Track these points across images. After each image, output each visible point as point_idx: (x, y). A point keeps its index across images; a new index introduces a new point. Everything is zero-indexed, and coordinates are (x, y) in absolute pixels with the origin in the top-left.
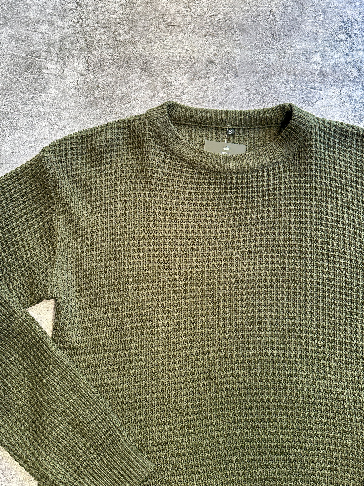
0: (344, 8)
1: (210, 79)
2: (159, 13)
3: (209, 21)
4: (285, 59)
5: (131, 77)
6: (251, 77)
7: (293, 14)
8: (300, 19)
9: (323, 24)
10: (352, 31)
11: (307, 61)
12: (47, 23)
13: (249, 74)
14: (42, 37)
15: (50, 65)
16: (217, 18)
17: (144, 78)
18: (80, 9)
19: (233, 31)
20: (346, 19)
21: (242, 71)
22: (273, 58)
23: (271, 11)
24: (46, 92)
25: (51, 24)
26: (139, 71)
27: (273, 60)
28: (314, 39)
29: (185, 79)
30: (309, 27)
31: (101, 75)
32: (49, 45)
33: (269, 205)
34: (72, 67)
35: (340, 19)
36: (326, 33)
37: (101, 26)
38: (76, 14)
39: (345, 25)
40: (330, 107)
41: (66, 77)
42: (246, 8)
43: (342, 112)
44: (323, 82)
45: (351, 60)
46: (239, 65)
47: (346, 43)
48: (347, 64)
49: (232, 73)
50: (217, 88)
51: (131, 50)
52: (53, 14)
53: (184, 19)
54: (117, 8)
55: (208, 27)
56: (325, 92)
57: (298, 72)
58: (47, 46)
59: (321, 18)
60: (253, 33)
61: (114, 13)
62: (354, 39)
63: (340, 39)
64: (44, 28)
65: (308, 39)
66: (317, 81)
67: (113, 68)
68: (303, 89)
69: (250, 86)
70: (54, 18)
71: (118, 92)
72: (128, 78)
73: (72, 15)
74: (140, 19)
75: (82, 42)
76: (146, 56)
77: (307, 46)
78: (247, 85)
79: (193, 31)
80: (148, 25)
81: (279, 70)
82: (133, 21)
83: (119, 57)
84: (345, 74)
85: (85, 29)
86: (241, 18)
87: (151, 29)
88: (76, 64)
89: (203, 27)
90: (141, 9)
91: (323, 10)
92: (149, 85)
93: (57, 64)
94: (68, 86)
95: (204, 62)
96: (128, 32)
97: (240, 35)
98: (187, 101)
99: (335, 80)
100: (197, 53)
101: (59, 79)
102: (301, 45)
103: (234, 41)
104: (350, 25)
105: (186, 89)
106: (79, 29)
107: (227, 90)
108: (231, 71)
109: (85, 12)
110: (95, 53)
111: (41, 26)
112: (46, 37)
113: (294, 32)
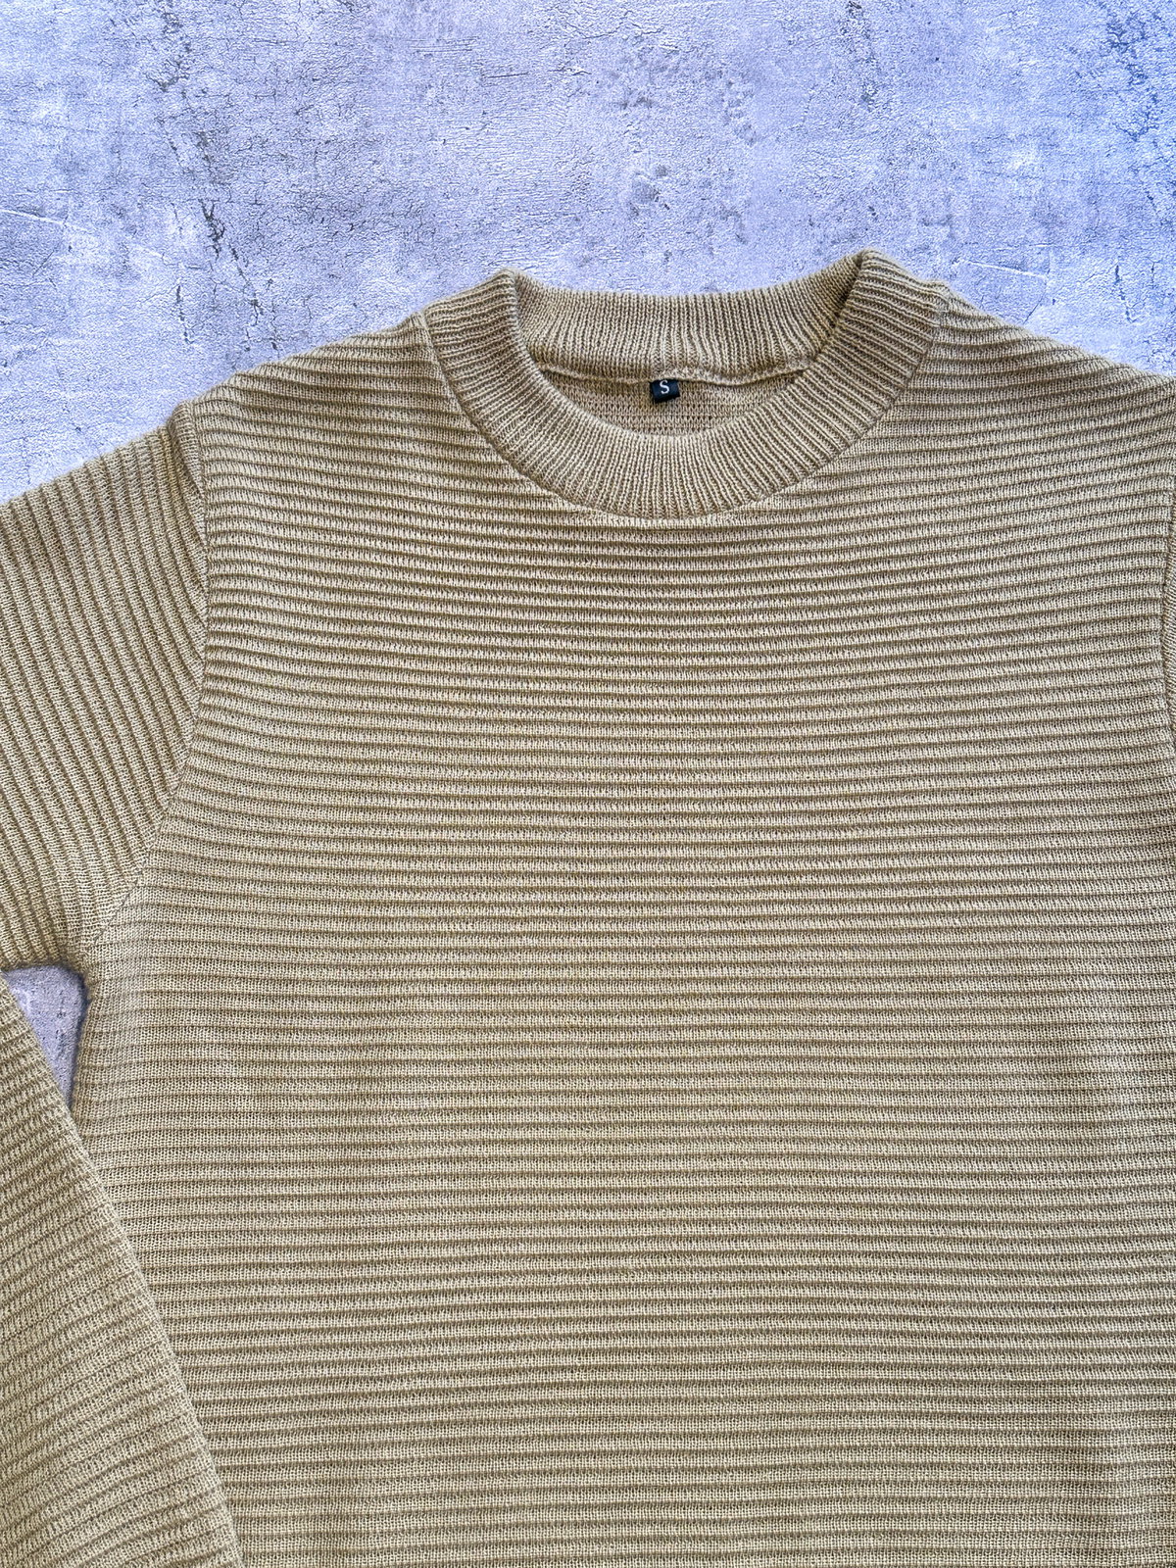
1: (648, 257)
2: (454, 35)
3: (632, 51)
4: (913, 171)
5: (367, 264)
6: (792, 240)
7: (932, 11)
8: (956, 27)
9: (1040, 37)
10: (1146, 55)
11: (992, 171)
12: (60, 92)
13: (784, 229)
14: (46, 141)
15: (78, 236)
16: (662, 40)
17: (415, 265)
18: (175, 37)
19: (720, 84)
20: (1122, 16)
21: (758, 221)
22: (868, 167)
23: (853, 6)
24: (67, 333)
25: (77, 93)
26: (394, 244)
27: (870, 177)
30: (992, 52)
31: (262, 263)
32: (71, 167)
34: (155, 238)
35: (1102, 17)
36: (1054, 67)
37: (253, 90)
38: (164, 54)
39: (1121, 36)
40: (1080, 329)
41: (137, 277)
43: (1127, 342)
44: (1053, 242)
45: (1149, 156)
46: (748, 203)
47: (1129, 98)
48: (1136, 171)
49: (724, 232)
51: (363, 169)
52: (79, 60)
53: (545, 52)
54: (307, 28)
55: (632, 73)
56: (1060, 275)
57: (961, 209)
58: (66, 170)
59: (1031, 15)
60: (794, 84)
61: (295, 45)
62: (1155, 81)
63: (1106, 87)
64: (51, 107)
65: (989, 93)
66: (1030, 238)
67: (305, 234)
68: (979, 271)
70: (88, 72)
71: (326, 318)
72: (359, 269)
73: (149, 60)
74: (390, 61)
75: (188, 151)
76: (416, 190)
77: (989, 119)
78: (783, 269)
79: (579, 92)
80: (419, 80)
81: (893, 210)
82: (365, 68)
83: (322, 196)
84: (1130, 210)
85: (195, 105)
86: (746, 34)
87: (430, 95)
88: (173, 229)
89: (615, 76)
90: (389, 23)
92: (433, 288)
93: (104, 232)
94: (145, 307)
95: (622, 197)
96: (349, 106)
97: (747, 94)
99: (1095, 233)
100: (595, 169)
101: (114, 284)
102: (966, 116)
103: (727, 119)
104: (1137, 35)
106: (177, 107)
108: (721, 223)
109: (194, 46)
110: (236, 186)
111: (43, 103)
112: (59, 140)
113: (938, 72)
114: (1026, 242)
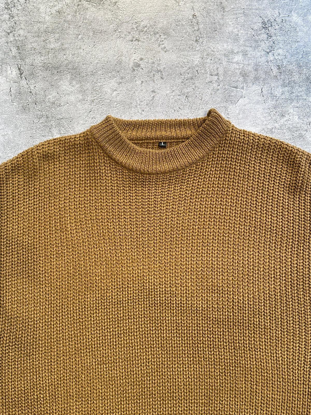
0: (264, 10)
1: (137, 82)
2: (87, 21)
3: (134, 26)
4: (208, 61)
5: (61, 82)
6: (176, 79)
7: (215, 17)
8: (221, 22)
9: (244, 25)
10: (272, 31)
11: (229, 61)
13: (173, 76)
16: (143, 23)
17: (74, 83)
18: (12, 20)
19: (158, 36)
20: (266, 20)
21: (167, 73)
22: (197, 60)
23: (194, 15)
26: (69, 77)
27: (197, 62)
28: (236, 39)
29: (113, 83)
30: (231, 29)
31: (33, 81)
34: (5, 74)
35: (260, 20)
36: (247, 33)
37: (32, 35)
38: (9, 25)
39: (265, 26)
40: (251, 105)
42: (170, 13)
43: (264, 109)
44: (245, 81)
45: (272, 58)
46: (164, 68)
47: (267, 42)
48: (268, 62)
49: (158, 76)
50: (144, 91)
51: (61, 56)
53: (111, 26)
54: (47, 18)
55: (134, 32)
56: (247, 90)
57: (221, 71)
59: (242, 19)
60: (177, 36)
61: (44, 23)
62: (274, 38)
63: (261, 39)
65: (230, 40)
67: (45, 74)
68: (225, 88)
69: (175, 88)
71: (50, 96)
72: (59, 84)
73: (5, 26)
74: (69, 27)
75: (14, 50)
76: (75, 62)
77: (229, 47)
78: (173, 86)
79: (120, 37)
80: (77, 33)
81: (203, 71)
82: (63, 29)
83: (50, 63)
84: (266, 73)
85: (17, 39)
86: (165, 23)
87: (80, 37)
88: (10, 72)
89: (130, 33)
90: (69, 17)
91: (244, 12)
92: (79, 89)
94: (1, 93)
95: (130, 66)
96: (58, 39)
97: (165, 39)
98: (116, 103)
99: (257, 79)
100: (123, 58)
102: (223, 46)
103: (159, 46)
104: (270, 25)
105: (114, 92)
106: (12, 39)
107: (153, 91)
108: (157, 74)
109: (17, 23)
110: (27, 60)
113: (216, 34)
114: (238, 81)
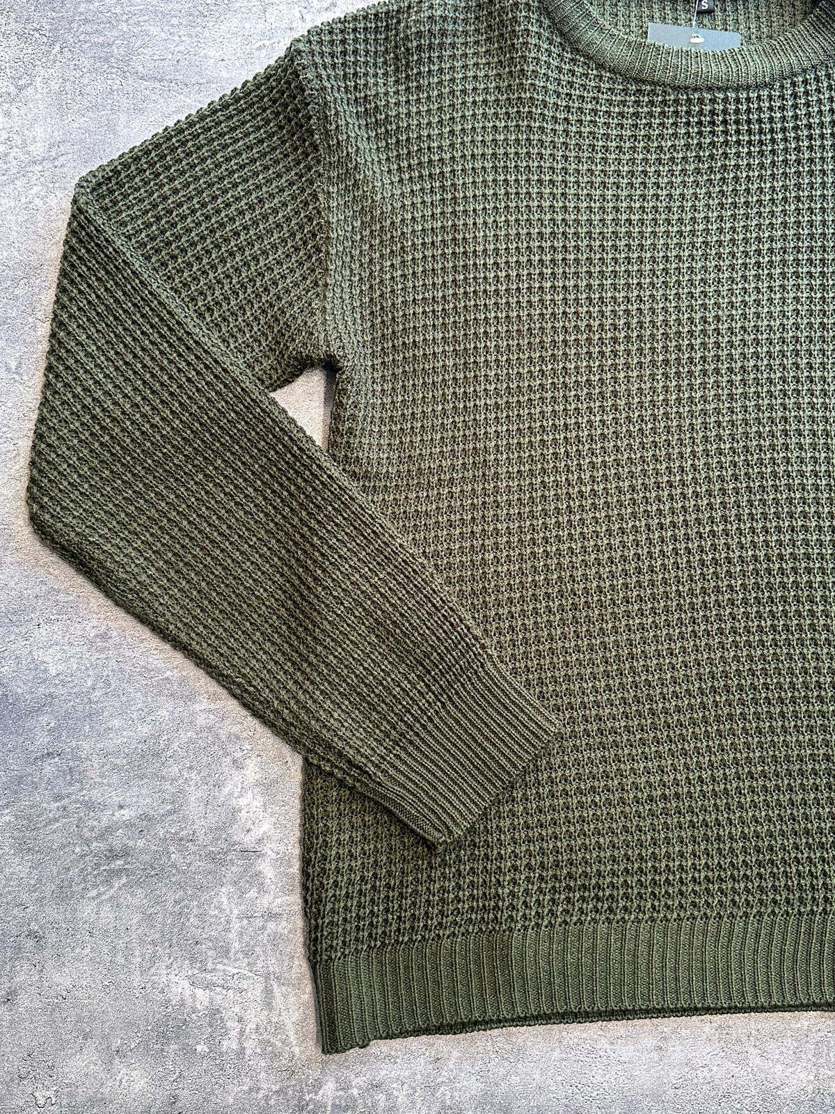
33: (798, 162)
